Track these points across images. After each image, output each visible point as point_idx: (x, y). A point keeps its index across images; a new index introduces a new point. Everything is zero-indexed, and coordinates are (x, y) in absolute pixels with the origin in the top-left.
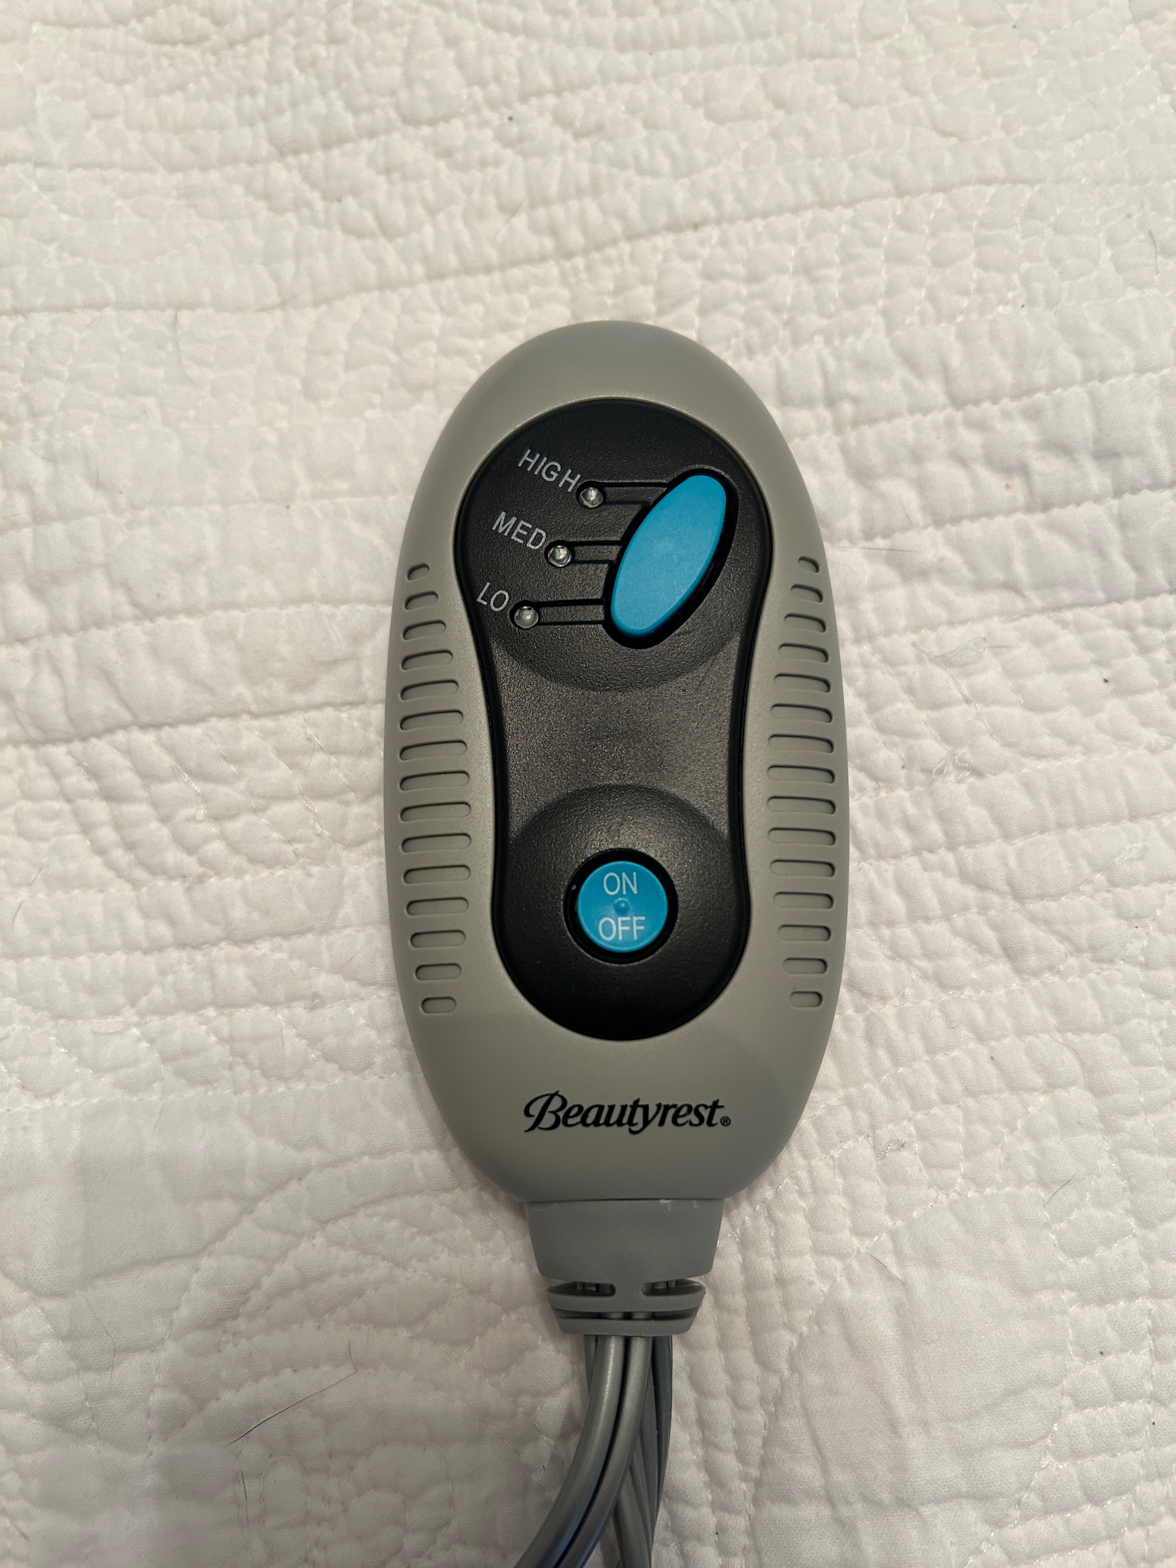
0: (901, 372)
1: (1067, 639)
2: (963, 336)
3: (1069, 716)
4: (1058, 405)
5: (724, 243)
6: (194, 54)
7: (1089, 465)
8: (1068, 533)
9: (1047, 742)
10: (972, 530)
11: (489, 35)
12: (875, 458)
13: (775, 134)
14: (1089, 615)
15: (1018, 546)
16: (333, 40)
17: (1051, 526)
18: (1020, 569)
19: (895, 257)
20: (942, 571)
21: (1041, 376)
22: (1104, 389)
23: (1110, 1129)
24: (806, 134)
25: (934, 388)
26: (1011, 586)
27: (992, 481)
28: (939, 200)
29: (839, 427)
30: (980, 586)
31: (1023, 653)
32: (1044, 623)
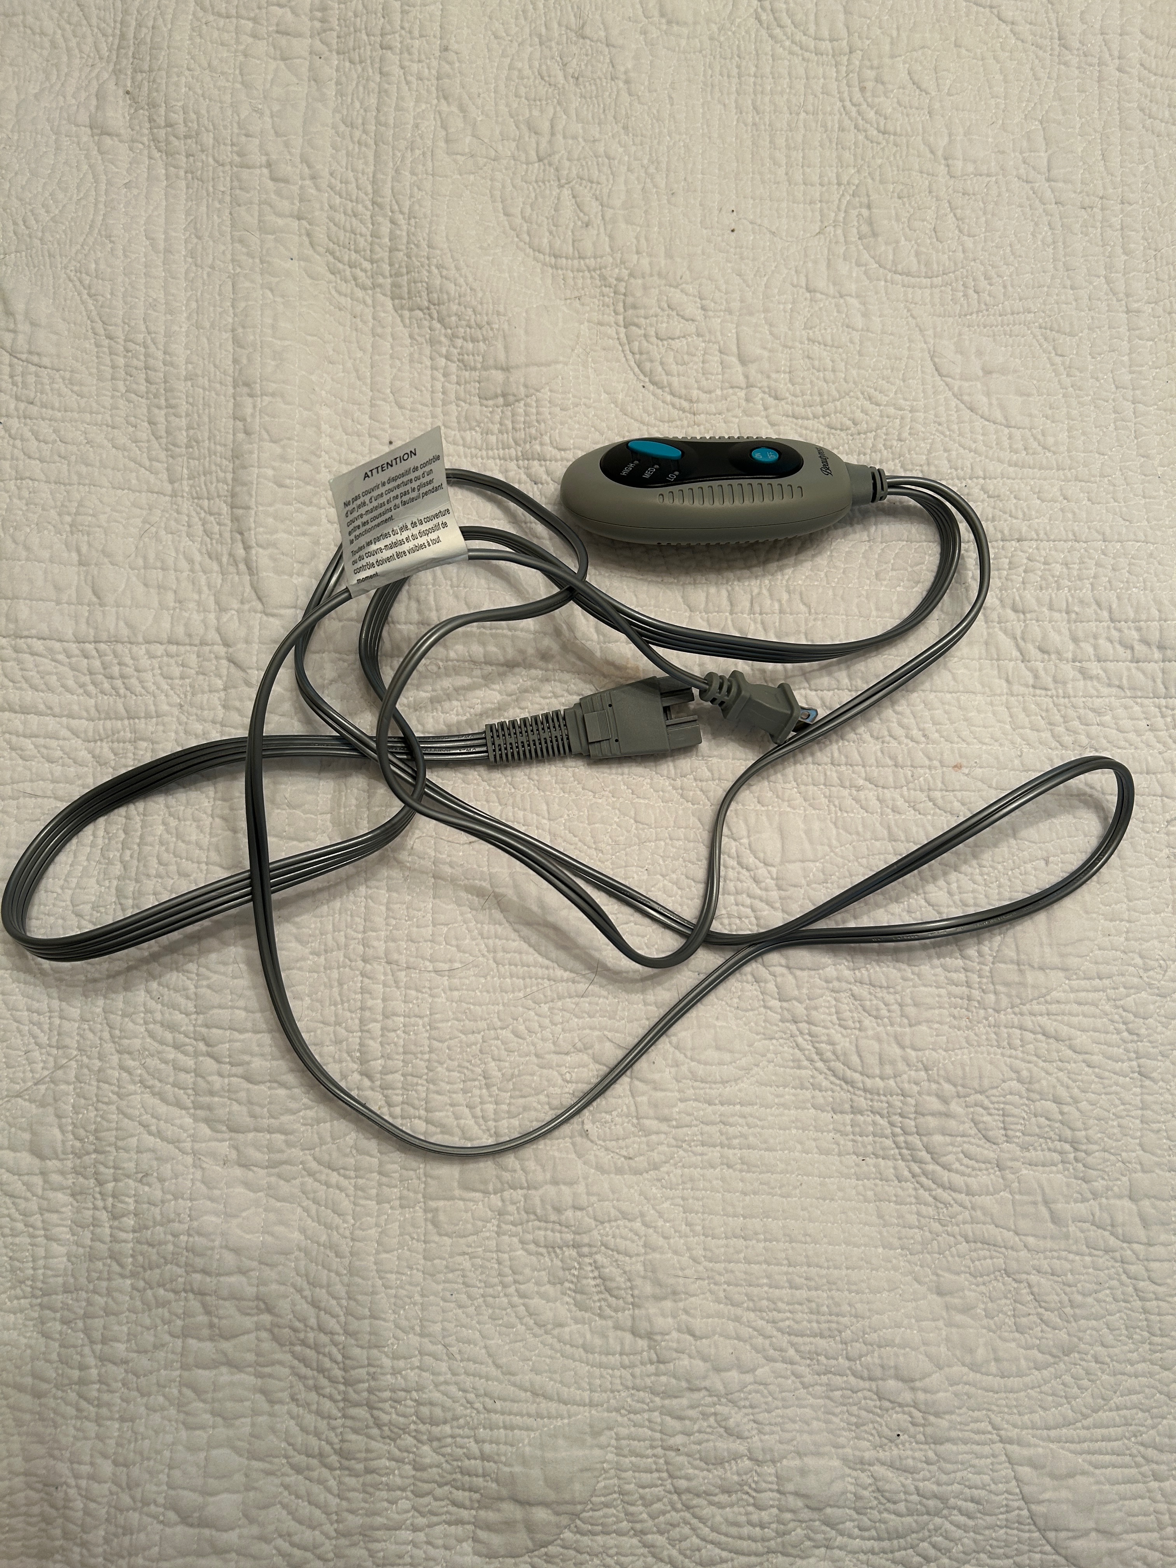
0: (1094, 607)
1: (1137, 708)
2: (1118, 598)
3: (1132, 736)
4: (1148, 627)
5: (1037, 548)
6: (843, 434)
7: (1155, 650)
8: (1144, 673)
9: (1123, 743)
10: (1110, 665)
11: (961, 450)
12: (1080, 634)
13: (1062, 510)
14: (1146, 702)
15: (1125, 673)
16: (900, 440)
17: (1138, 668)
18: (1125, 681)
19: (1098, 564)
20: (1098, 678)
21: (1144, 617)
22: (1165, 625)
23: (1123, 871)
24: (1074, 513)
25: (1105, 614)
26: (1120, 687)
27: (1120, 649)
28: (1118, 546)
29: (1069, 621)
30: (1109, 685)
31: (1120, 711)
32: (1130, 702)
